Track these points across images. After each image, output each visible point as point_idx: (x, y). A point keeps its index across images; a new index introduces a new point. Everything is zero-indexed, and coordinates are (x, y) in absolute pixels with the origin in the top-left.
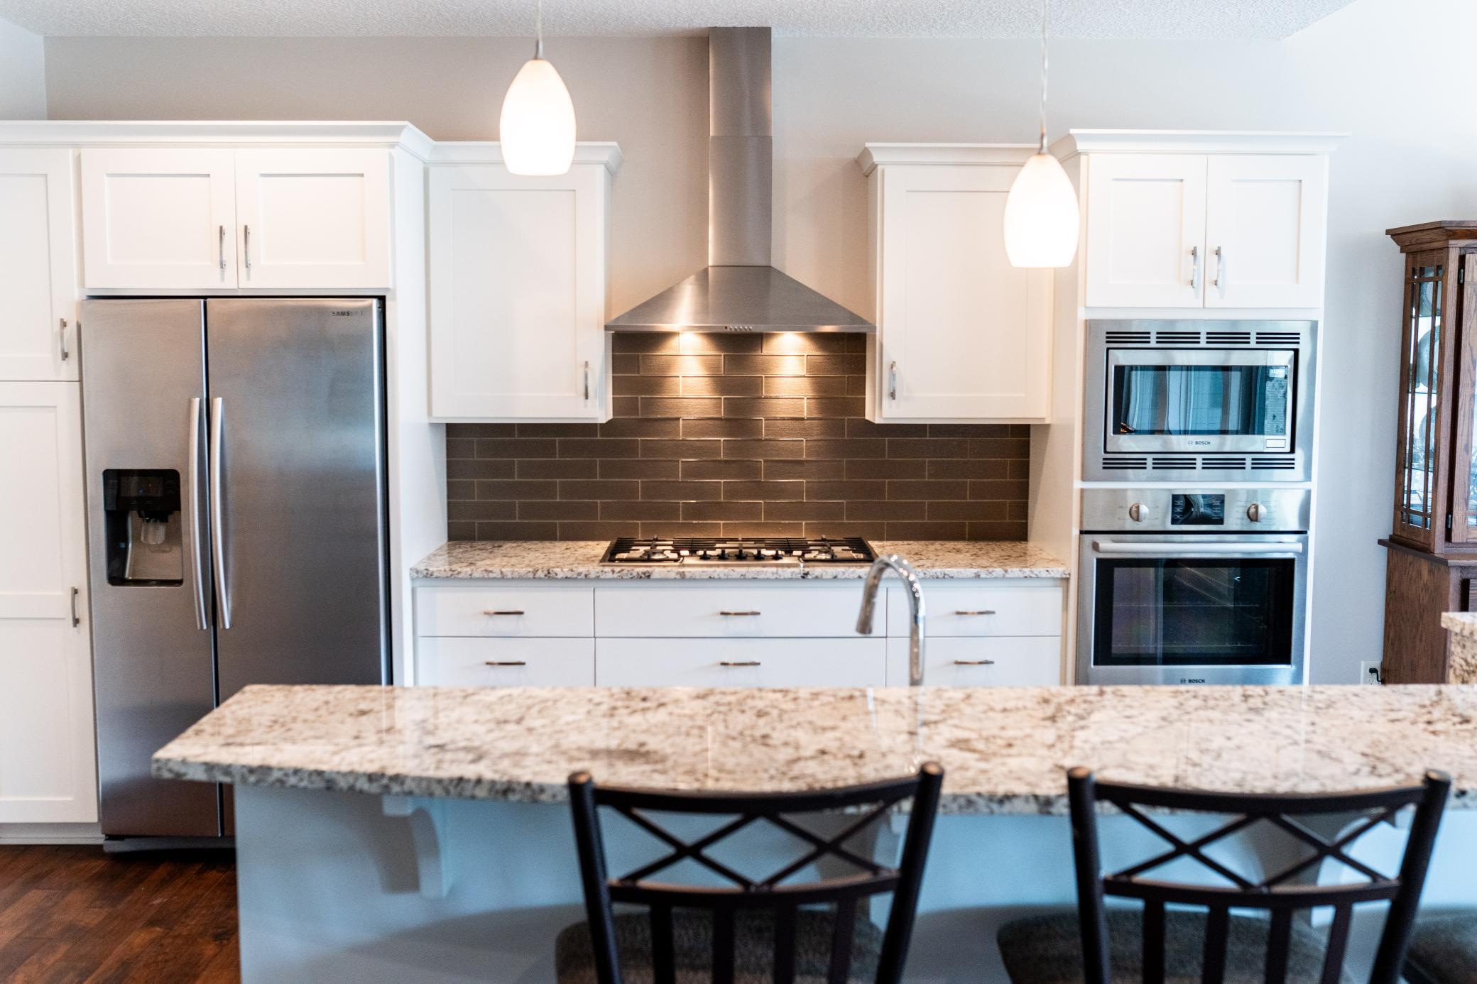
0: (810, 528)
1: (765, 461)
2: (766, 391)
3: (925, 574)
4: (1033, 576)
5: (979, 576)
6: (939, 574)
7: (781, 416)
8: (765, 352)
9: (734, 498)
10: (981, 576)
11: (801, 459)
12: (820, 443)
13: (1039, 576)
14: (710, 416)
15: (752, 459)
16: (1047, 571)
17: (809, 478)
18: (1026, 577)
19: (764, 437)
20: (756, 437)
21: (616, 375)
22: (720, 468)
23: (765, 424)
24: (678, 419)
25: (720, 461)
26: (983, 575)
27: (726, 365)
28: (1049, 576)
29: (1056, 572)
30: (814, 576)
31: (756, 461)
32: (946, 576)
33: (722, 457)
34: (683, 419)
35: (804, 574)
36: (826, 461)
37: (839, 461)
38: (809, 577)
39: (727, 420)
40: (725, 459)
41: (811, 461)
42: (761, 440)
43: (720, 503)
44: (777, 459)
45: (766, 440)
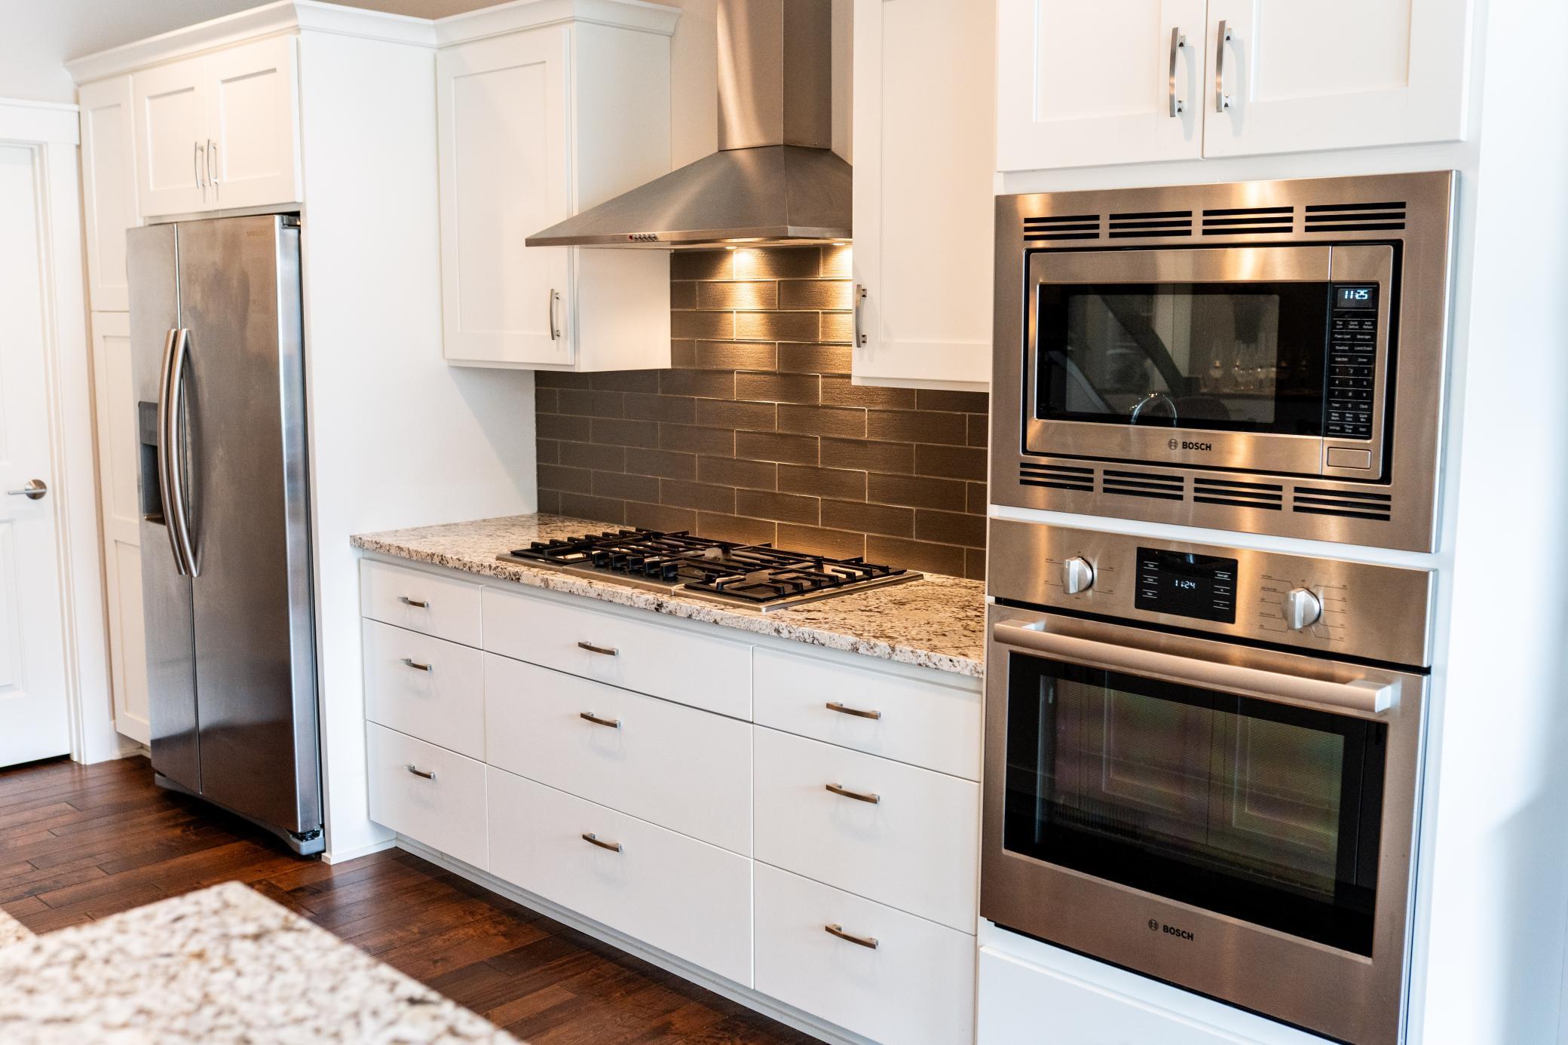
0: (875, 545)
1: (823, 438)
2: (824, 334)
3: (790, 632)
4: (931, 665)
5: (857, 650)
6: (806, 636)
7: (840, 372)
8: (821, 275)
9: (790, 490)
10: (859, 651)
11: (862, 438)
12: (885, 415)
13: (939, 667)
14: (765, 369)
15: (808, 435)
16: (951, 660)
17: (872, 468)
18: (920, 665)
19: (820, 402)
20: (811, 403)
21: (675, 310)
22: (778, 444)
23: (823, 383)
24: (732, 372)
25: (775, 434)
26: (861, 650)
27: (781, 296)
28: (953, 669)
29: (963, 664)
30: (668, 610)
31: (812, 438)
32: (815, 642)
33: (776, 430)
34: (737, 373)
35: (658, 605)
36: (893, 444)
37: (907, 445)
38: (663, 611)
39: (782, 375)
40: (780, 431)
41: (875, 442)
42: (817, 407)
43: (774, 494)
44: (836, 436)
45: (824, 407)
